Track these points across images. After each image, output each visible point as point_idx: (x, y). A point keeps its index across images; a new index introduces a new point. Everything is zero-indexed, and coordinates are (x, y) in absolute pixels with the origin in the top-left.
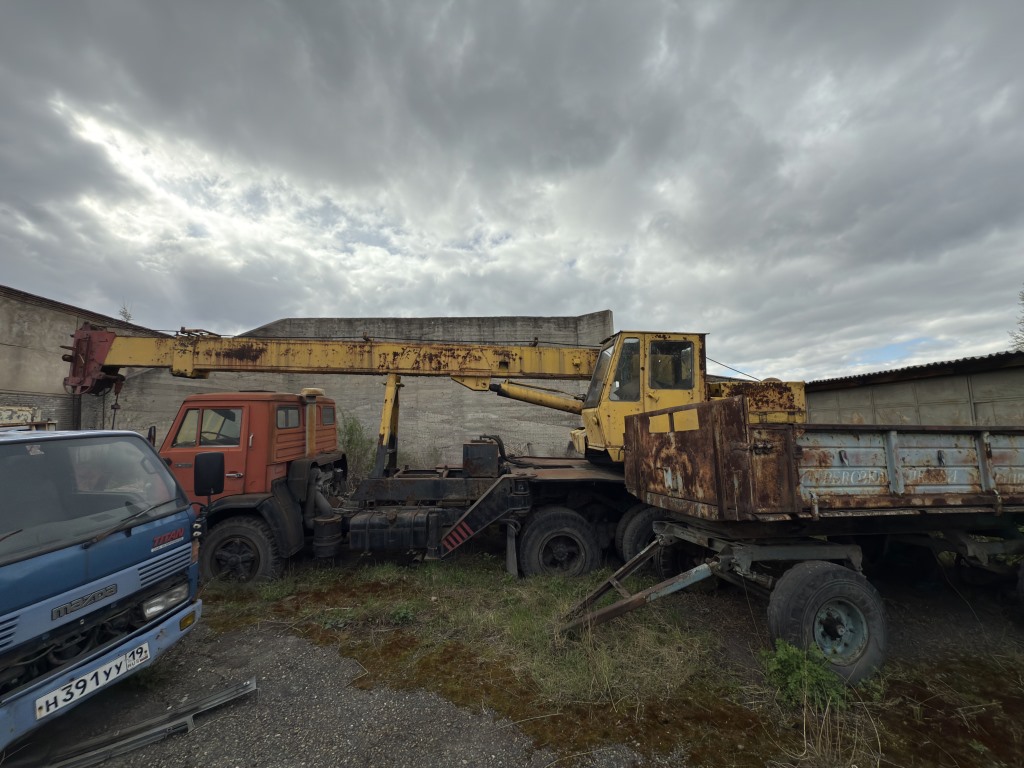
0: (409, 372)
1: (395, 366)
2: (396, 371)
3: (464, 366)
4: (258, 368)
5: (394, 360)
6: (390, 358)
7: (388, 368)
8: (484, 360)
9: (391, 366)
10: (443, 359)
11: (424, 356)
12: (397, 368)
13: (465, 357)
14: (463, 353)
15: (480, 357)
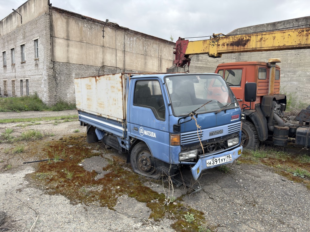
4: (246, 50)
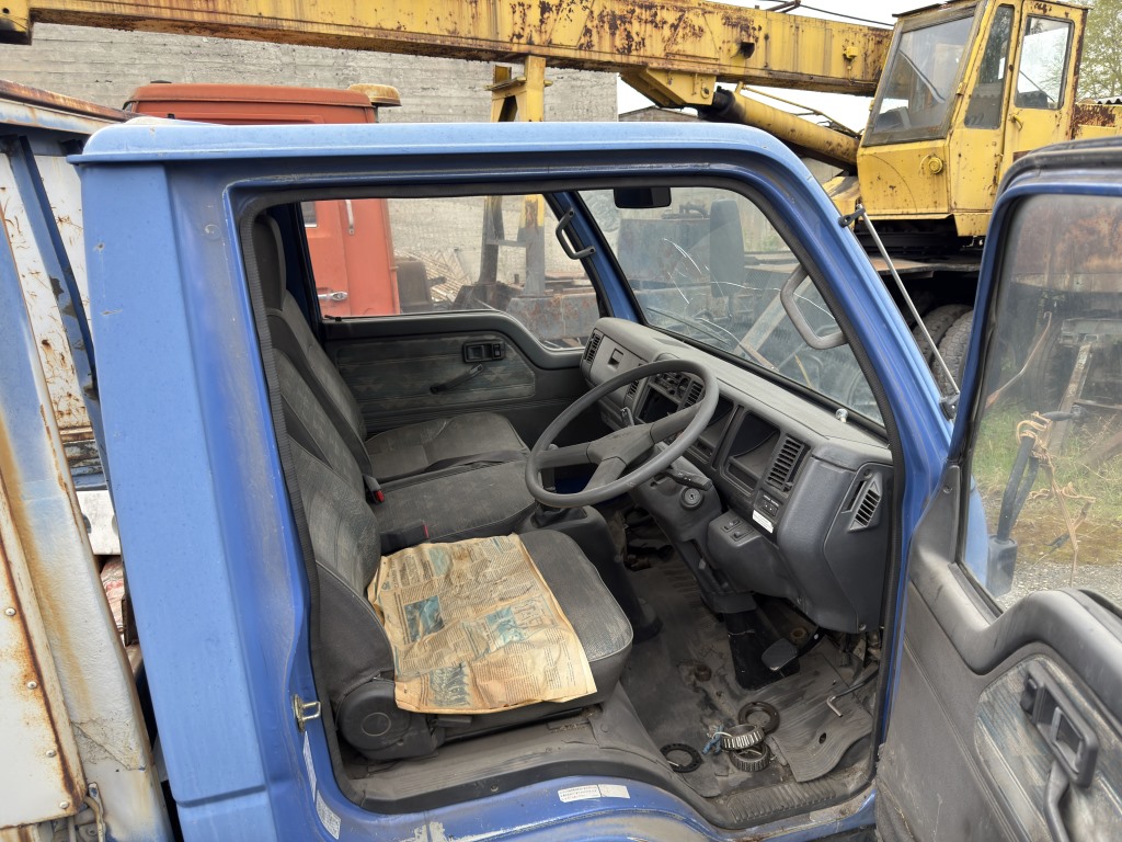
0: (572, 54)
1: (545, 37)
2: (545, 51)
3: (675, 48)
5: (542, 21)
6: (534, 15)
7: (530, 43)
8: (707, 37)
9: (536, 39)
10: (635, 27)
11: (601, 16)
12: (550, 44)
13: (674, 27)
14: (671, 17)
15: (701, 30)
